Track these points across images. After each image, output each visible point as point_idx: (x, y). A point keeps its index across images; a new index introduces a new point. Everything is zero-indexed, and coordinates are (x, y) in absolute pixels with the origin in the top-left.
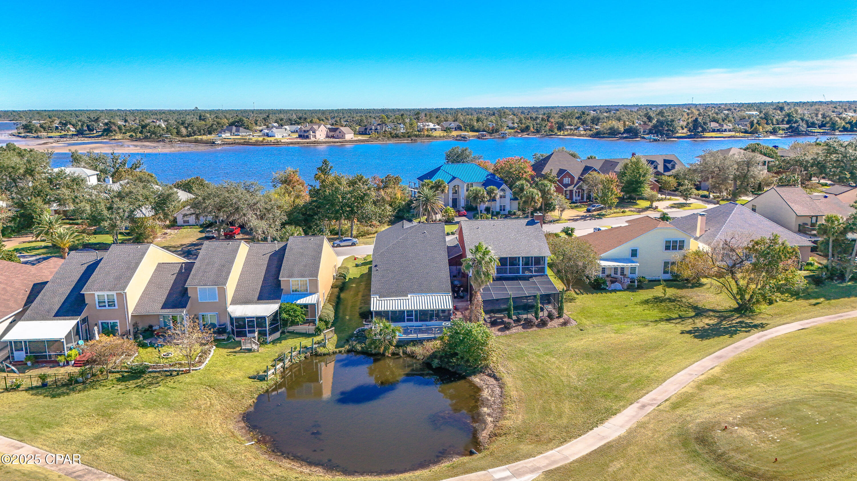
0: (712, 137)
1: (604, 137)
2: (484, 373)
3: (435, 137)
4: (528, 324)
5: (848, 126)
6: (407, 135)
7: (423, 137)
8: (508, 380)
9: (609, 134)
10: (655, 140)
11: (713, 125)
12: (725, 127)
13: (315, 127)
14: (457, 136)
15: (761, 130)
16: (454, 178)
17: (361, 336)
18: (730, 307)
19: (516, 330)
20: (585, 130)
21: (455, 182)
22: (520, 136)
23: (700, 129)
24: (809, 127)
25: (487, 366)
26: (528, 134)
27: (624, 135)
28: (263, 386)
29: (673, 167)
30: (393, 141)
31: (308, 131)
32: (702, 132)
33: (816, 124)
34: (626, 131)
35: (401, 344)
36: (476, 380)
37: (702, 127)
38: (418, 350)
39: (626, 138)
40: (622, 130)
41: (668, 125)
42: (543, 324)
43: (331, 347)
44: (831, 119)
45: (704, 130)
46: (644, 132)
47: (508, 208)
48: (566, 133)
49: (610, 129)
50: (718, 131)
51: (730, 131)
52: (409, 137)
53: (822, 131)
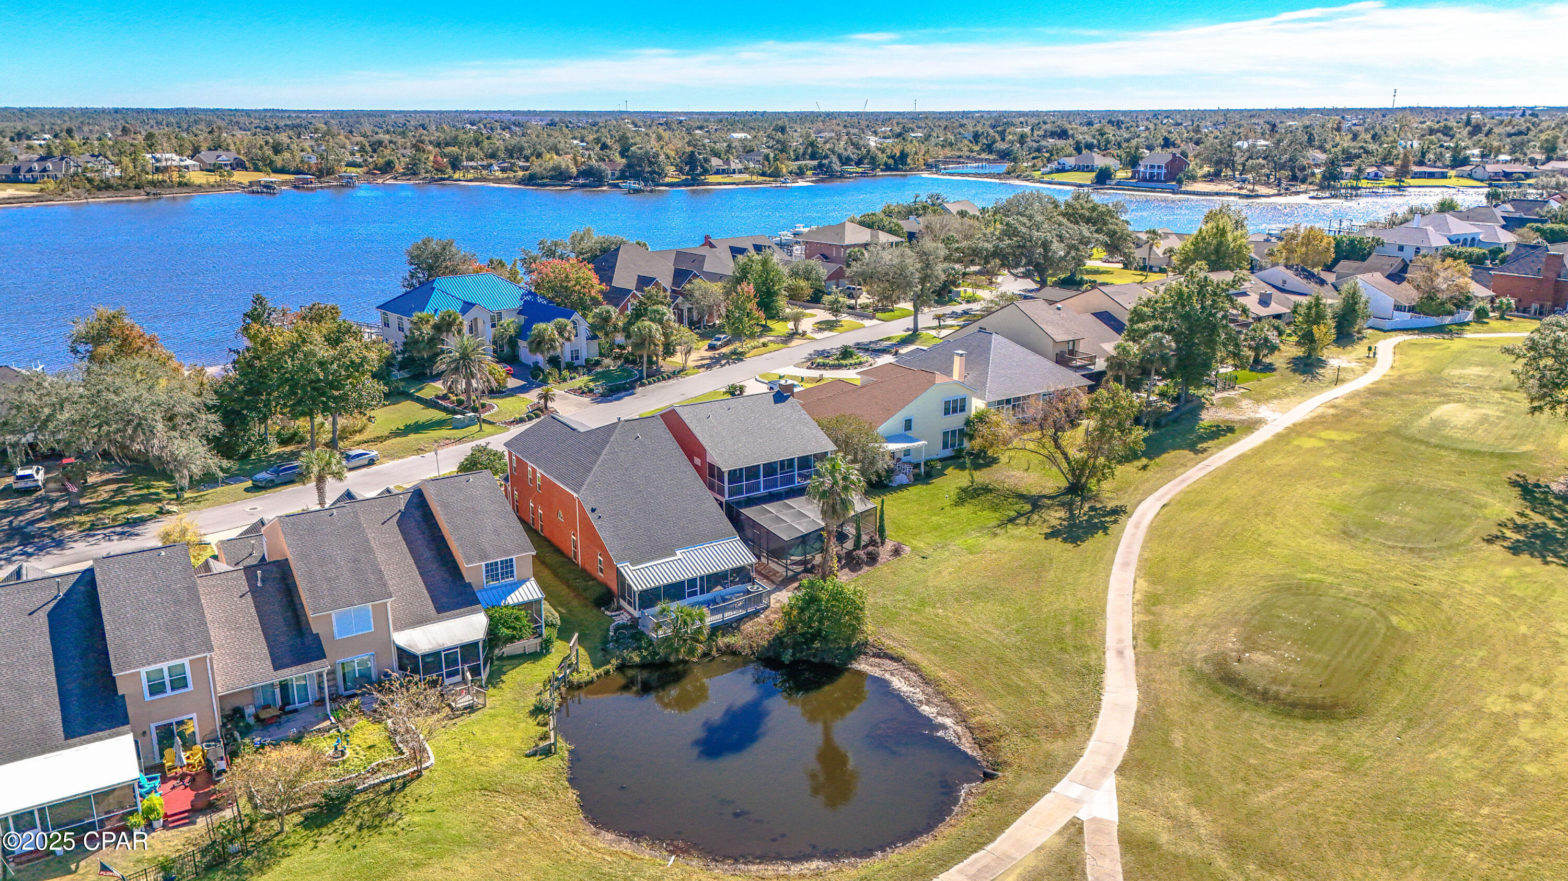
0: (719, 184)
1: (544, 185)
2: (866, 654)
3: (200, 186)
4: (852, 563)
5: (891, 161)
6: (132, 184)
7: (173, 187)
8: (913, 657)
9: (552, 178)
10: (637, 191)
11: (715, 162)
12: (733, 166)
14: (251, 184)
15: (784, 170)
17: (623, 639)
18: (1059, 488)
20: (503, 170)
22: (380, 181)
23: (699, 170)
24: (843, 164)
25: (866, 644)
26: (396, 179)
27: (581, 181)
28: (559, 763)
30: (104, 198)
32: (701, 174)
33: (851, 160)
34: (582, 174)
36: (863, 665)
37: (702, 167)
38: (736, 640)
39: (583, 186)
40: (574, 171)
41: (650, 162)
42: (872, 559)
43: (586, 668)
44: (869, 151)
45: (705, 172)
46: (613, 174)
47: (584, 355)
48: (470, 176)
49: (554, 169)
50: (724, 172)
51: (740, 172)
52: (137, 187)
53: (860, 170)
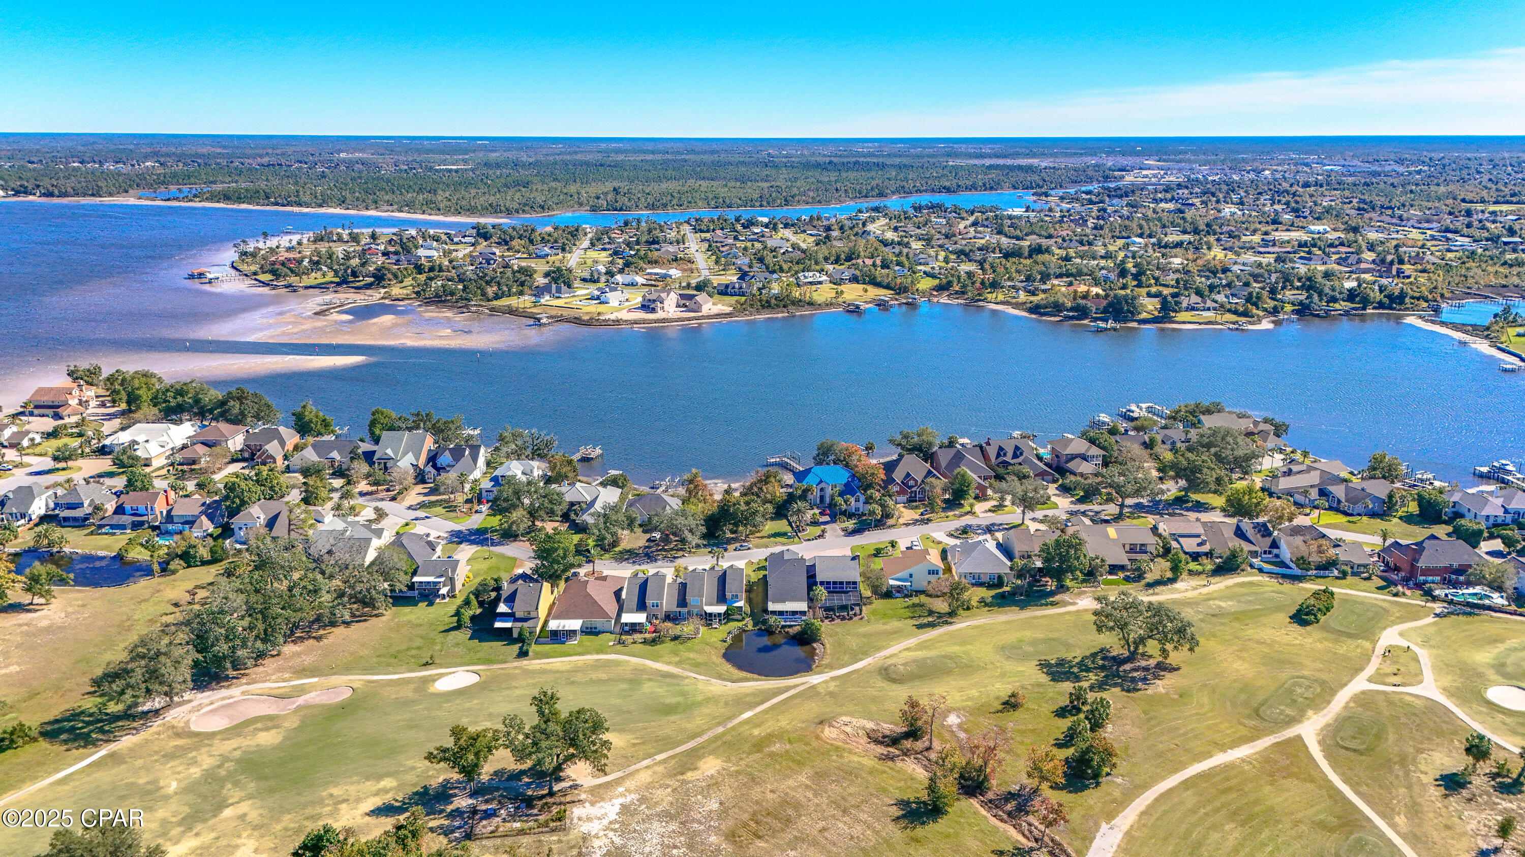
1: (1044, 314)
2: (818, 642)
4: (843, 619)
6: (781, 304)
7: (804, 305)
8: (828, 646)
9: (1053, 308)
11: (1194, 300)
12: (1209, 304)
13: (663, 295)
16: (821, 481)
17: (765, 622)
18: (948, 611)
19: (838, 621)
20: (1028, 292)
21: (822, 485)
25: (820, 639)
28: (726, 645)
29: (1021, 454)
31: (654, 301)
35: (783, 627)
36: (815, 645)
38: (790, 630)
39: (1072, 318)
40: (1068, 305)
42: (851, 618)
43: (750, 627)
46: (1098, 310)
48: (1000, 298)
49: (1054, 303)
50: (1198, 309)
51: (1215, 310)
